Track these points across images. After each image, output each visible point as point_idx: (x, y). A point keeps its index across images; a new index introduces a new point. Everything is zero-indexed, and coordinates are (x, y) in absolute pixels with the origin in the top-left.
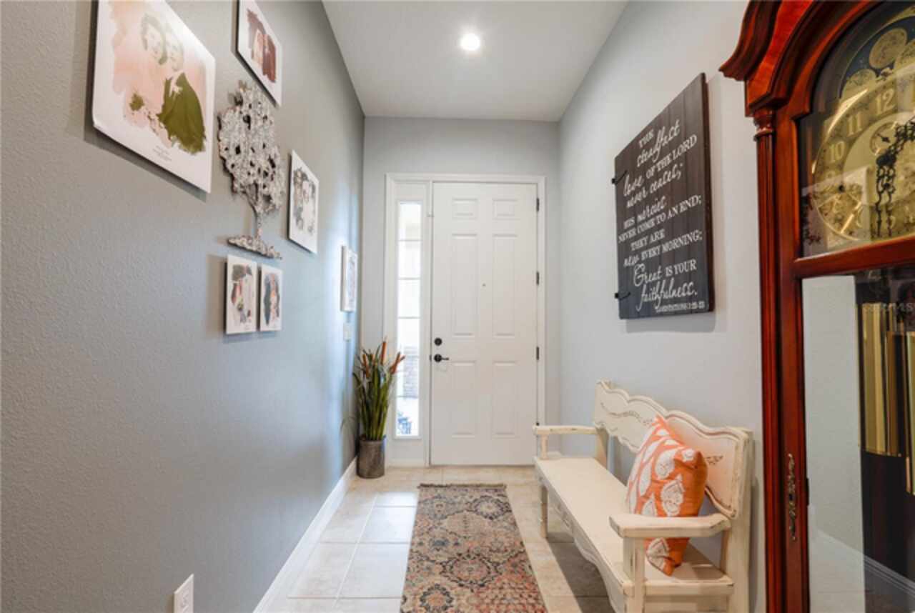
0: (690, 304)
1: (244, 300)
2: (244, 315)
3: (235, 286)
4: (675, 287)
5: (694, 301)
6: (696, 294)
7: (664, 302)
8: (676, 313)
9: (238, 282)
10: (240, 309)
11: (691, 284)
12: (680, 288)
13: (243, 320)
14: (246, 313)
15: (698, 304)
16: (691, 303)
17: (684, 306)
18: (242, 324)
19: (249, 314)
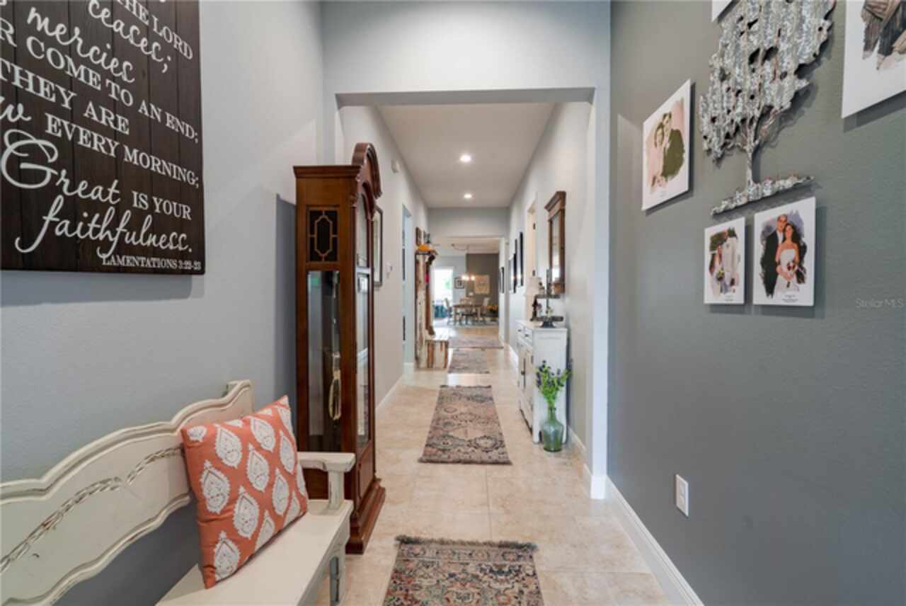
0: (180, 262)
1: (725, 268)
2: (725, 284)
3: (713, 256)
4: (152, 230)
5: (187, 260)
6: (190, 250)
7: (123, 249)
8: (156, 271)
9: (716, 252)
10: (720, 278)
11: (183, 235)
12: (164, 236)
13: (724, 289)
14: (728, 283)
15: (193, 264)
16: (183, 261)
17: (171, 263)
18: (722, 294)
19: (732, 282)
